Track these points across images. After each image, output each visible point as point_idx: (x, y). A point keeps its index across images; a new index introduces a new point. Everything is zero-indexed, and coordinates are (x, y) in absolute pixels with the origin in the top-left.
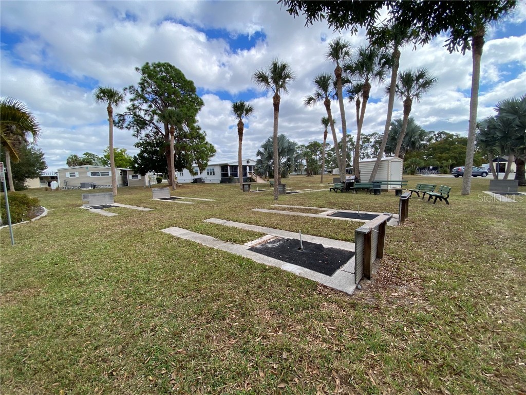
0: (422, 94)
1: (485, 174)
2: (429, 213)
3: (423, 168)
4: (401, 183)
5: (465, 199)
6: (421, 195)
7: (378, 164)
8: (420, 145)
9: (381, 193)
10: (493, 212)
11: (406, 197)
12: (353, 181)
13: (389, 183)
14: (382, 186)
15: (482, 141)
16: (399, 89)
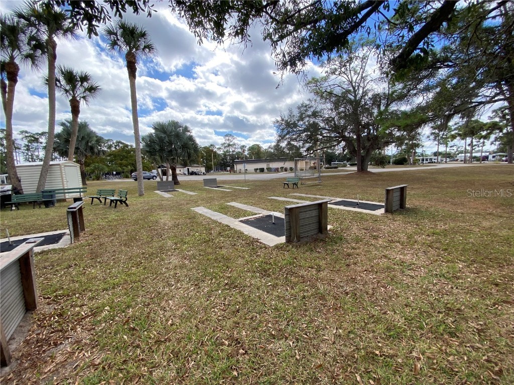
0: (90, 99)
1: (155, 178)
2: (110, 219)
3: (108, 174)
4: (79, 190)
5: (141, 199)
6: (103, 200)
7: (46, 169)
8: (99, 151)
9: (57, 205)
10: (161, 207)
11: (75, 208)
12: (10, 193)
13: (66, 191)
14: (56, 195)
15: (147, 152)
16: (61, 85)
